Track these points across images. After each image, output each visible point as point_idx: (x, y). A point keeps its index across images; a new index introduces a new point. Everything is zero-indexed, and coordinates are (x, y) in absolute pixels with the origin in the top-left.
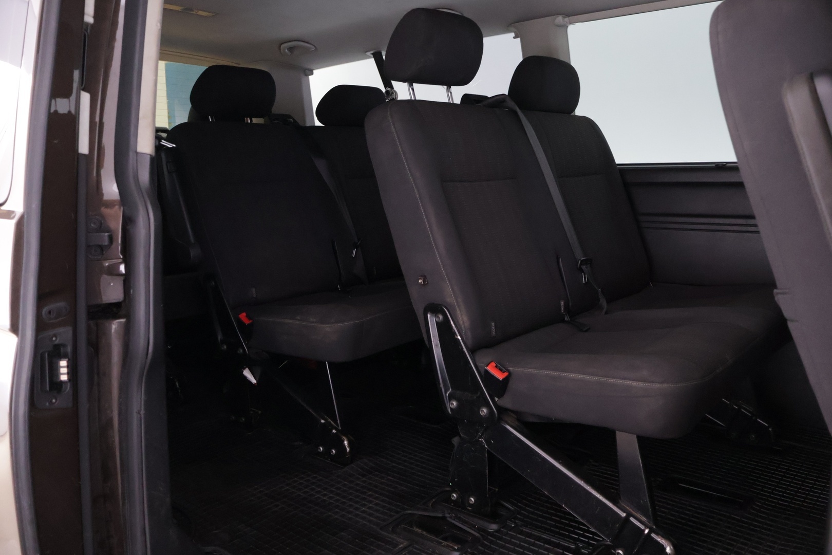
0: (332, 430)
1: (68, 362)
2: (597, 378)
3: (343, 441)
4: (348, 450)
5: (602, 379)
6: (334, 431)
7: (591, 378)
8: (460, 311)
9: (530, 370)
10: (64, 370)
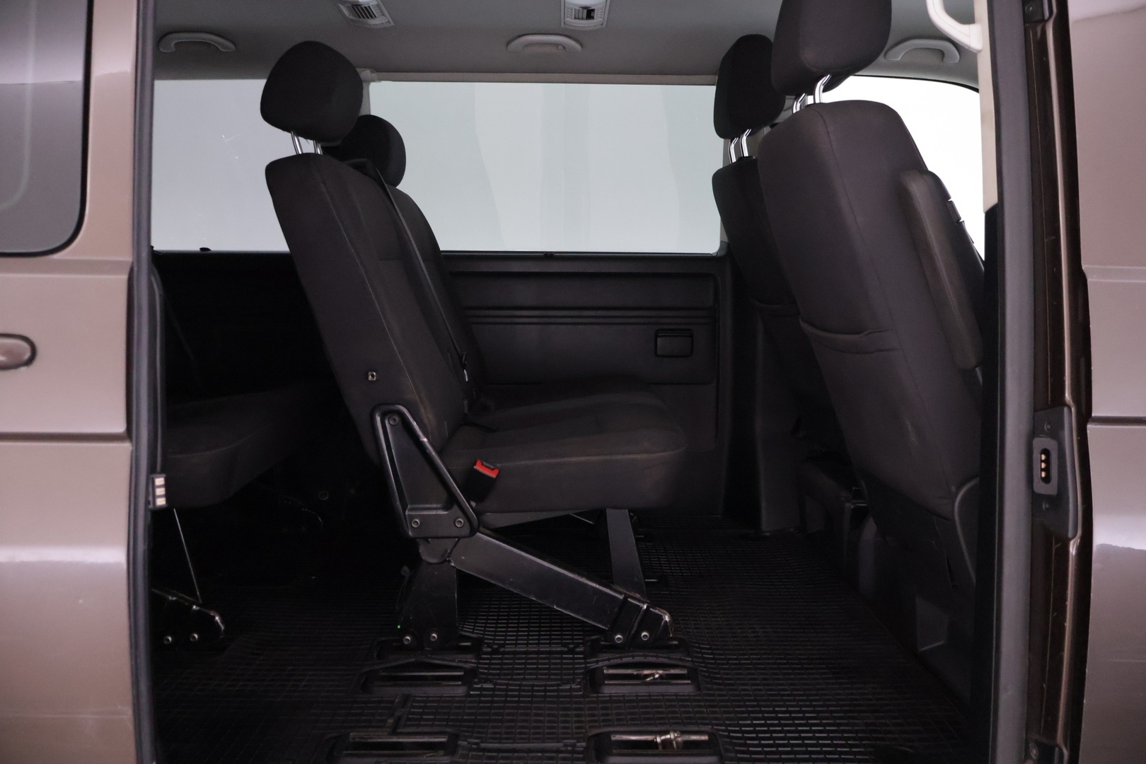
0: (192, 607)
1: (166, 480)
2: (600, 458)
3: (214, 617)
4: (223, 628)
5: (608, 457)
6: (194, 607)
7: (595, 458)
8: (425, 409)
9: (523, 463)
10: (160, 491)
